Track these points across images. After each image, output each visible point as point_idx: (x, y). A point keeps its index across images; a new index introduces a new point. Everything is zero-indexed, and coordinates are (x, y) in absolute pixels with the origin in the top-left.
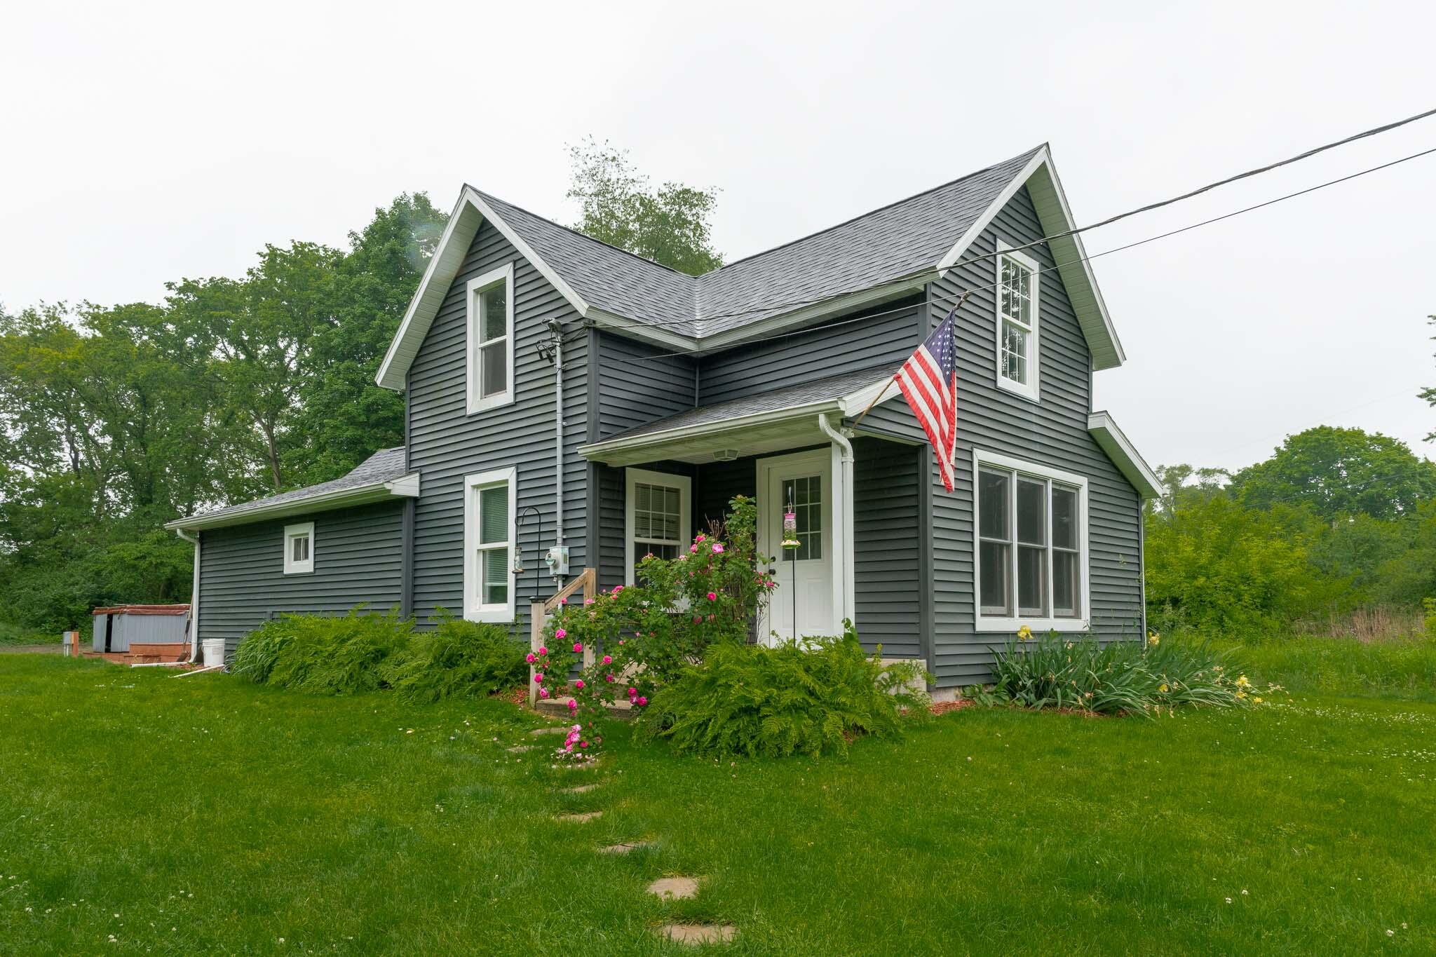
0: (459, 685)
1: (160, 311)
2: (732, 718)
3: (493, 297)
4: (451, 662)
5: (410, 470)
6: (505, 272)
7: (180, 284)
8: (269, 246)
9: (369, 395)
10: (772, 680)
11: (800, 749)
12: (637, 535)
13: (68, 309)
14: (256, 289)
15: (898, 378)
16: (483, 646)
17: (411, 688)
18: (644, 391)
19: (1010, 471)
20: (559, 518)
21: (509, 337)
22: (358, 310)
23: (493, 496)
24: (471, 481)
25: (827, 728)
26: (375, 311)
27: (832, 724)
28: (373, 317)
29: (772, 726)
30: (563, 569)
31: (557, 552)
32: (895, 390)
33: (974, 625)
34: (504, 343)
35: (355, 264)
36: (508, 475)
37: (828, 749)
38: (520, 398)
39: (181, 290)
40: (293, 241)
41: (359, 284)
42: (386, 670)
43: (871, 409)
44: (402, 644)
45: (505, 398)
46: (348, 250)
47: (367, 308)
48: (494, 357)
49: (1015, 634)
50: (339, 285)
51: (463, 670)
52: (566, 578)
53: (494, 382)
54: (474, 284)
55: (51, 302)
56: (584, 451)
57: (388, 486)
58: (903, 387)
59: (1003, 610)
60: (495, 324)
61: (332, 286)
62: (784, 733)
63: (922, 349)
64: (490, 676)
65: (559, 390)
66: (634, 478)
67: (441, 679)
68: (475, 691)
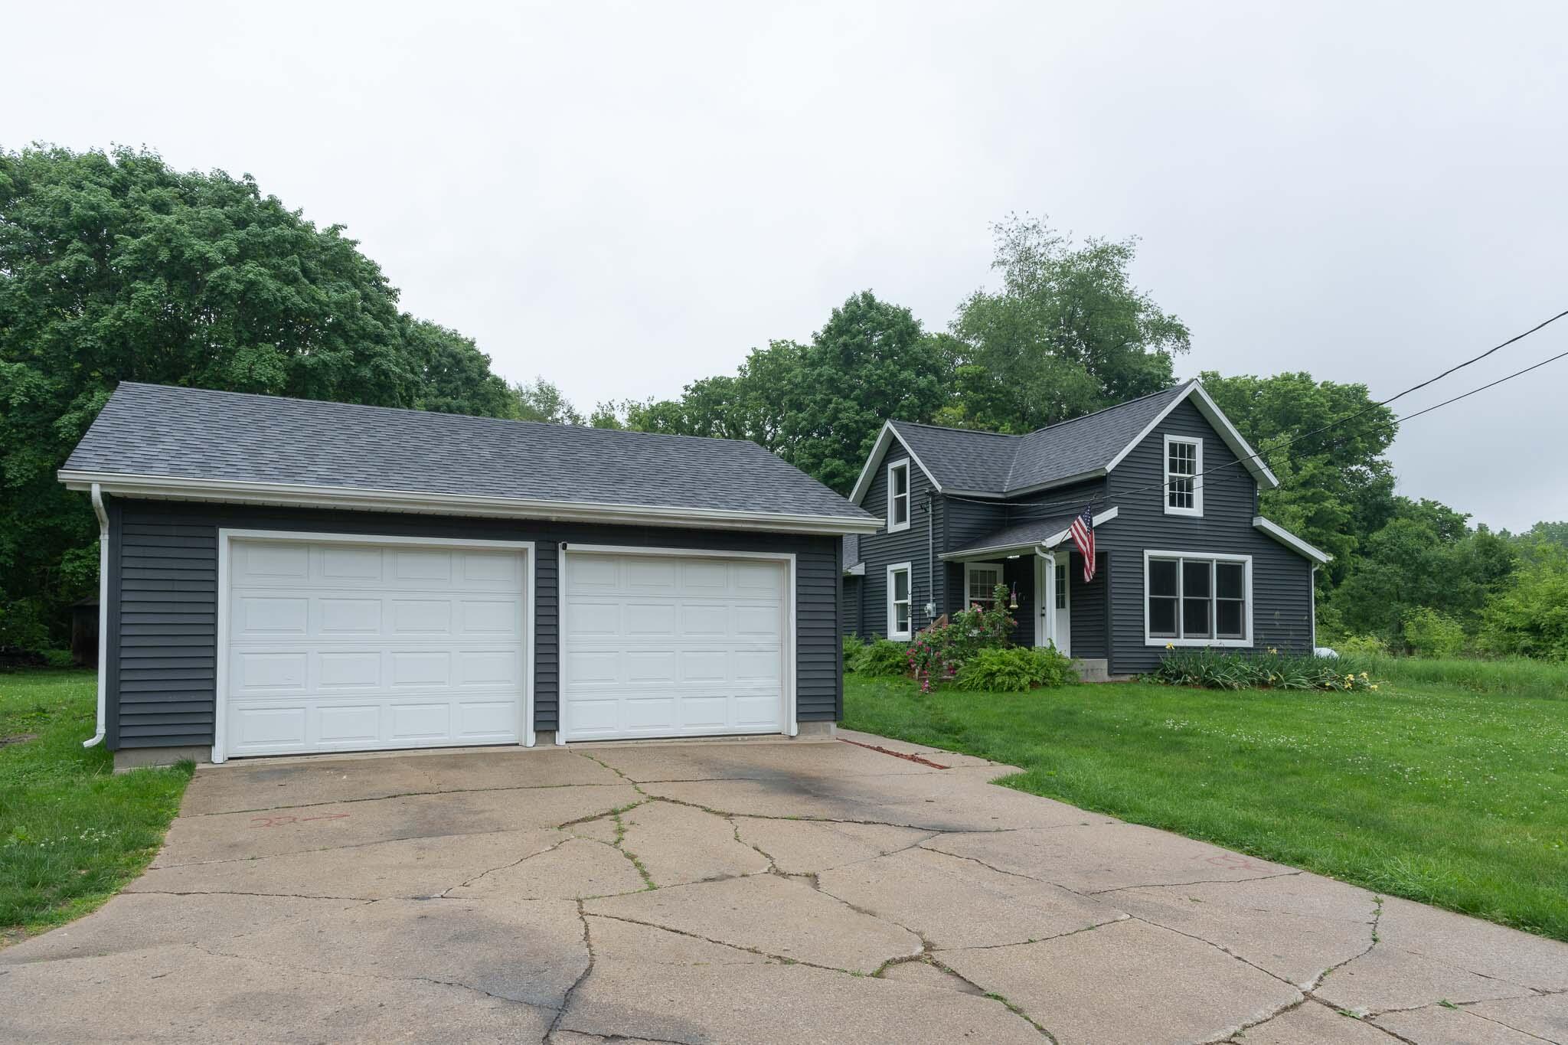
0: (884, 669)
1: (677, 405)
2: (984, 677)
3: (901, 473)
4: (881, 659)
5: (860, 561)
6: (905, 462)
7: (693, 385)
8: (754, 349)
9: (827, 466)
10: (1003, 663)
11: (1010, 689)
12: (971, 597)
13: (615, 407)
14: (745, 386)
15: (1071, 530)
16: (894, 652)
17: (863, 670)
18: (973, 522)
19: (1178, 559)
20: (931, 589)
21: (908, 494)
22: (818, 397)
23: (901, 576)
24: (890, 568)
25: (1022, 681)
26: (831, 396)
27: (1025, 680)
28: (830, 401)
29: (998, 680)
30: (933, 615)
31: (930, 606)
32: (1069, 536)
33: (1144, 642)
34: (905, 497)
35: (816, 357)
36: (907, 566)
37: (1021, 689)
38: (913, 527)
39: (693, 390)
40: (770, 341)
41: (820, 375)
42: (851, 663)
43: (1062, 543)
44: (858, 651)
45: (905, 526)
46: (810, 343)
47: (825, 394)
48: (901, 503)
49: (1164, 647)
50: (805, 376)
51: (886, 663)
52: (934, 619)
53: (901, 518)
54: (892, 466)
55: (604, 403)
56: (941, 556)
57: (849, 571)
58: (1073, 534)
59: (1174, 634)
60: (901, 488)
61: (799, 379)
62: (1003, 683)
63: (1079, 517)
64: (897, 666)
65: (931, 524)
66: (969, 568)
67: (876, 667)
68: (891, 672)
